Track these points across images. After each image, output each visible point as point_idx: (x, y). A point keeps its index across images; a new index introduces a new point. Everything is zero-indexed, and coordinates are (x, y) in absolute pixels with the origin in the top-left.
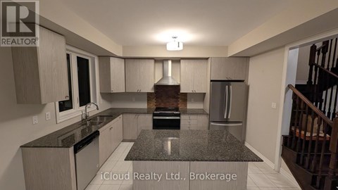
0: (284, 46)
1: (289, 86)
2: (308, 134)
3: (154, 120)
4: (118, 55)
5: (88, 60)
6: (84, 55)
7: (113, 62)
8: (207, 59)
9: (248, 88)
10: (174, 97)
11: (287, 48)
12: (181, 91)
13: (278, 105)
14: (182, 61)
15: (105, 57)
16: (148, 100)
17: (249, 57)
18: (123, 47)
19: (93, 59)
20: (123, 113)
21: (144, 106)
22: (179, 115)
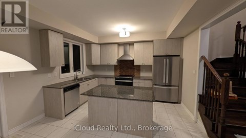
1: (202, 57)
3: (116, 82)
4: (95, 42)
5: (79, 46)
6: (77, 43)
7: (93, 46)
8: (152, 41)
9: (182, 61)
10: (131, 68)
11: (200, 29)
12: (135, 64)
13: (196, 73)
14: (135, 44)
15: (89, 44)
16: (115, 70)
17: (183, 38)
18: (99, 37)
19: (82, 45)
20: (98, 77)
21: (112, 74)
22: (132, 80)
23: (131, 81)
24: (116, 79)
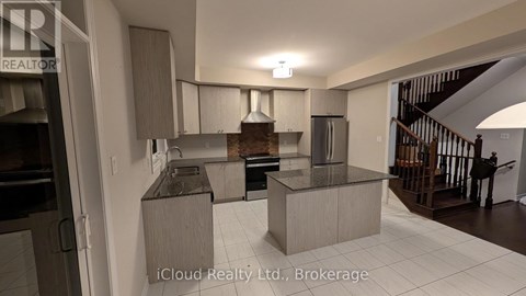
0: (387, 81)
1: (393, 119)
2: (412, 162)
3: (247, 169)
8: (305, 91)
9: (348, 124)
10: (262, 140)
11: (390, 82)
12: (276, 131)
13: (384, 139)
14: (275, 92)
16: (228, 146)
17: (348, 90)
18: (201, 68)
20: (204, 163)
21: (223, 153)
22: (277, 161)
23: (277, 164)
24: (247, 162)
